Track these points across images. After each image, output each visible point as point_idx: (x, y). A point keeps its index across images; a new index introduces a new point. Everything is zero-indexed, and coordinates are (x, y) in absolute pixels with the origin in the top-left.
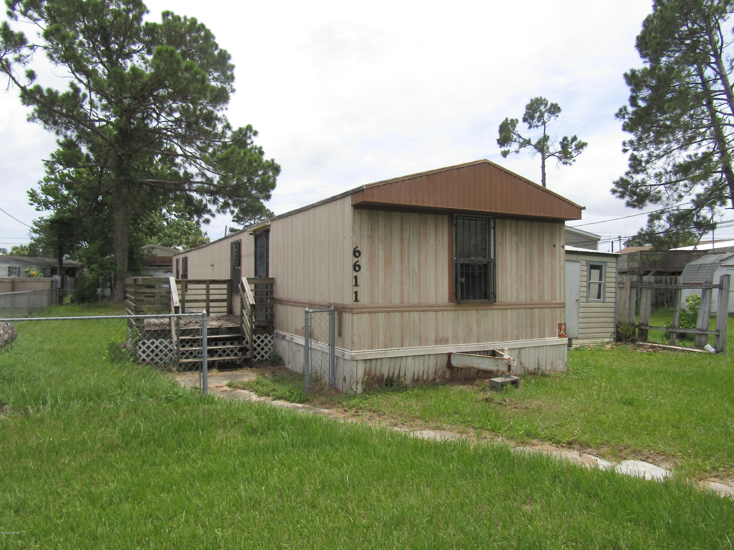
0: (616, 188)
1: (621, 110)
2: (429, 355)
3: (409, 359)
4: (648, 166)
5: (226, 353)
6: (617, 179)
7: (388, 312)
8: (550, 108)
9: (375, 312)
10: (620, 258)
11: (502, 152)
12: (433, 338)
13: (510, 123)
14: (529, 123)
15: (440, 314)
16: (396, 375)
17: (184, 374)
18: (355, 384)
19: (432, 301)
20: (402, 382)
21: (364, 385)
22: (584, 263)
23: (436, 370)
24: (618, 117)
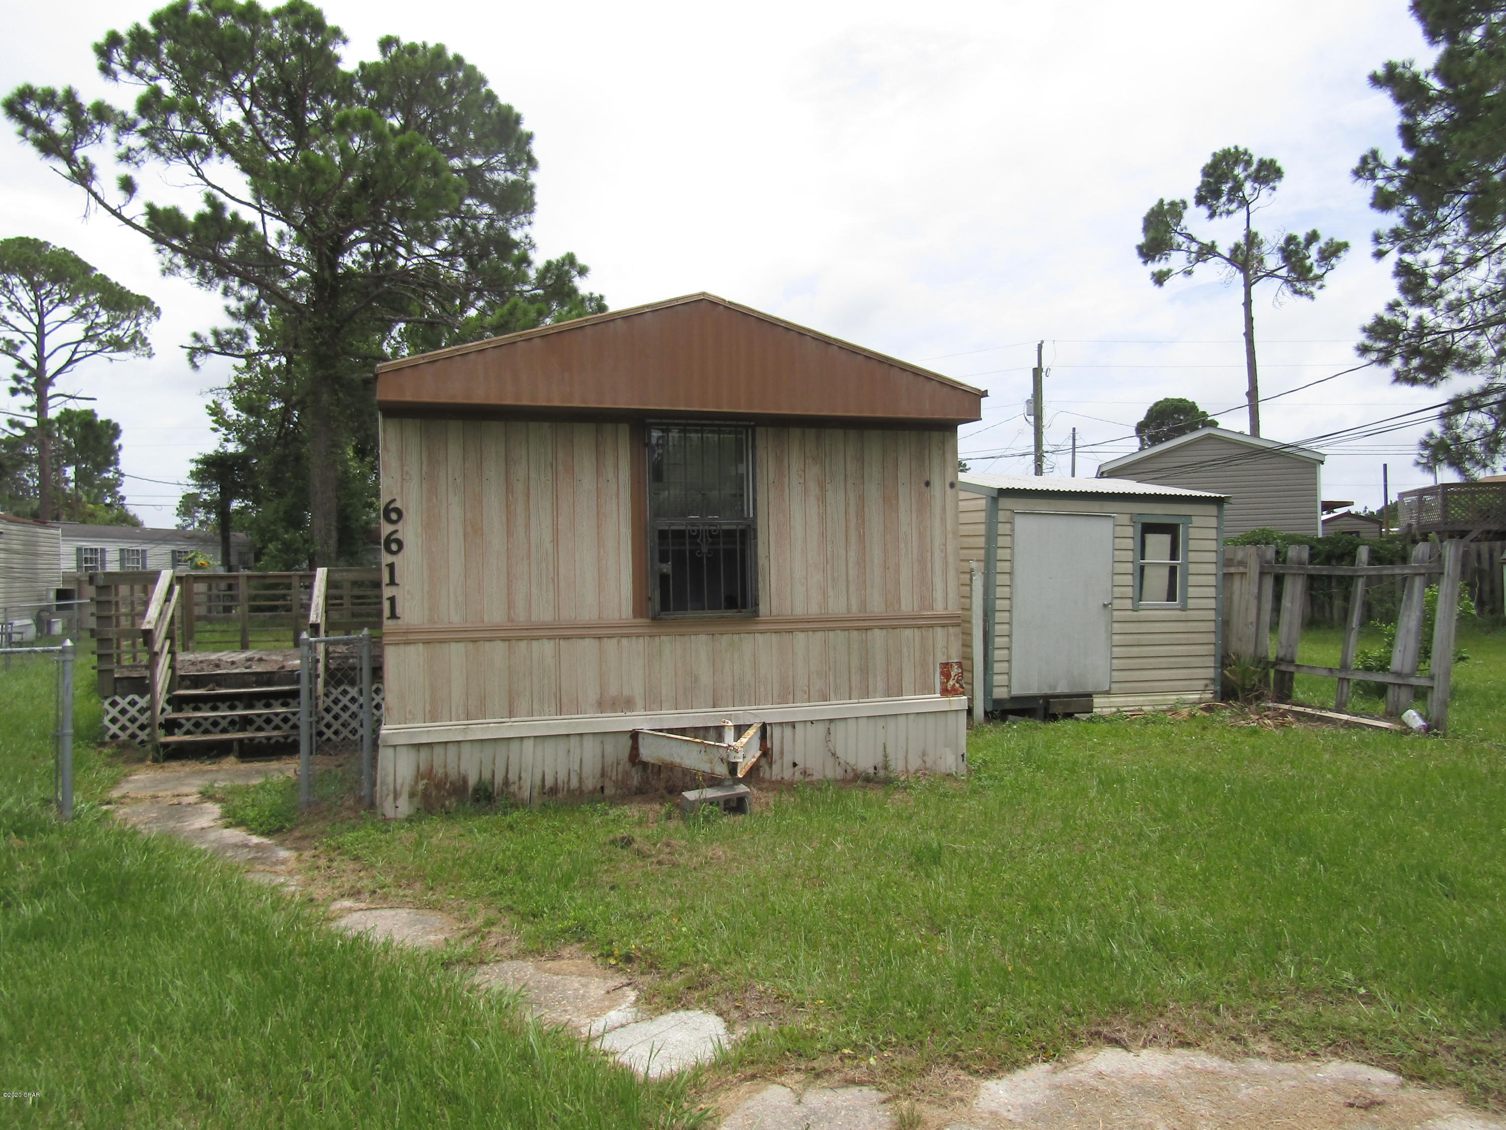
0: (1368, 342)
1: (1364, 160)
2: (581, 735)
3: (529, 745)
4: (1444, 286)
5: (273, 725)
6: (1369, 321)
7: (474, 641)
8: (1258, 170)
9: (442, 641)
10: (1226, 506)
11: (1154, 274)
12: (593, 695)
13: (1168, 211)
14: (1210, 207)
15: (611, 645)
16: (499, 779)
17: (162, 767)
18: (391, 797)
19: (588, 614)
20: (514, 795)
21: (416, 800)
22: (1125, 519)
23: (603, 768)
24: (1360, 177)
